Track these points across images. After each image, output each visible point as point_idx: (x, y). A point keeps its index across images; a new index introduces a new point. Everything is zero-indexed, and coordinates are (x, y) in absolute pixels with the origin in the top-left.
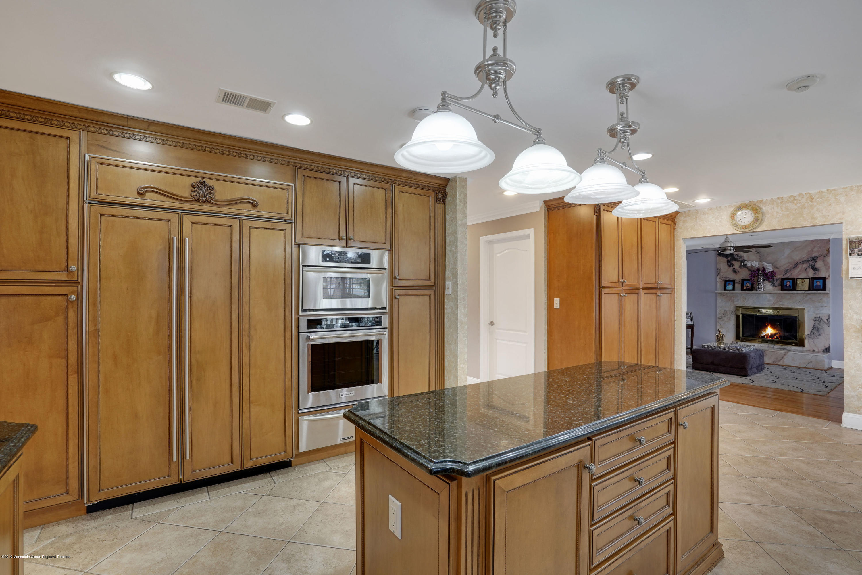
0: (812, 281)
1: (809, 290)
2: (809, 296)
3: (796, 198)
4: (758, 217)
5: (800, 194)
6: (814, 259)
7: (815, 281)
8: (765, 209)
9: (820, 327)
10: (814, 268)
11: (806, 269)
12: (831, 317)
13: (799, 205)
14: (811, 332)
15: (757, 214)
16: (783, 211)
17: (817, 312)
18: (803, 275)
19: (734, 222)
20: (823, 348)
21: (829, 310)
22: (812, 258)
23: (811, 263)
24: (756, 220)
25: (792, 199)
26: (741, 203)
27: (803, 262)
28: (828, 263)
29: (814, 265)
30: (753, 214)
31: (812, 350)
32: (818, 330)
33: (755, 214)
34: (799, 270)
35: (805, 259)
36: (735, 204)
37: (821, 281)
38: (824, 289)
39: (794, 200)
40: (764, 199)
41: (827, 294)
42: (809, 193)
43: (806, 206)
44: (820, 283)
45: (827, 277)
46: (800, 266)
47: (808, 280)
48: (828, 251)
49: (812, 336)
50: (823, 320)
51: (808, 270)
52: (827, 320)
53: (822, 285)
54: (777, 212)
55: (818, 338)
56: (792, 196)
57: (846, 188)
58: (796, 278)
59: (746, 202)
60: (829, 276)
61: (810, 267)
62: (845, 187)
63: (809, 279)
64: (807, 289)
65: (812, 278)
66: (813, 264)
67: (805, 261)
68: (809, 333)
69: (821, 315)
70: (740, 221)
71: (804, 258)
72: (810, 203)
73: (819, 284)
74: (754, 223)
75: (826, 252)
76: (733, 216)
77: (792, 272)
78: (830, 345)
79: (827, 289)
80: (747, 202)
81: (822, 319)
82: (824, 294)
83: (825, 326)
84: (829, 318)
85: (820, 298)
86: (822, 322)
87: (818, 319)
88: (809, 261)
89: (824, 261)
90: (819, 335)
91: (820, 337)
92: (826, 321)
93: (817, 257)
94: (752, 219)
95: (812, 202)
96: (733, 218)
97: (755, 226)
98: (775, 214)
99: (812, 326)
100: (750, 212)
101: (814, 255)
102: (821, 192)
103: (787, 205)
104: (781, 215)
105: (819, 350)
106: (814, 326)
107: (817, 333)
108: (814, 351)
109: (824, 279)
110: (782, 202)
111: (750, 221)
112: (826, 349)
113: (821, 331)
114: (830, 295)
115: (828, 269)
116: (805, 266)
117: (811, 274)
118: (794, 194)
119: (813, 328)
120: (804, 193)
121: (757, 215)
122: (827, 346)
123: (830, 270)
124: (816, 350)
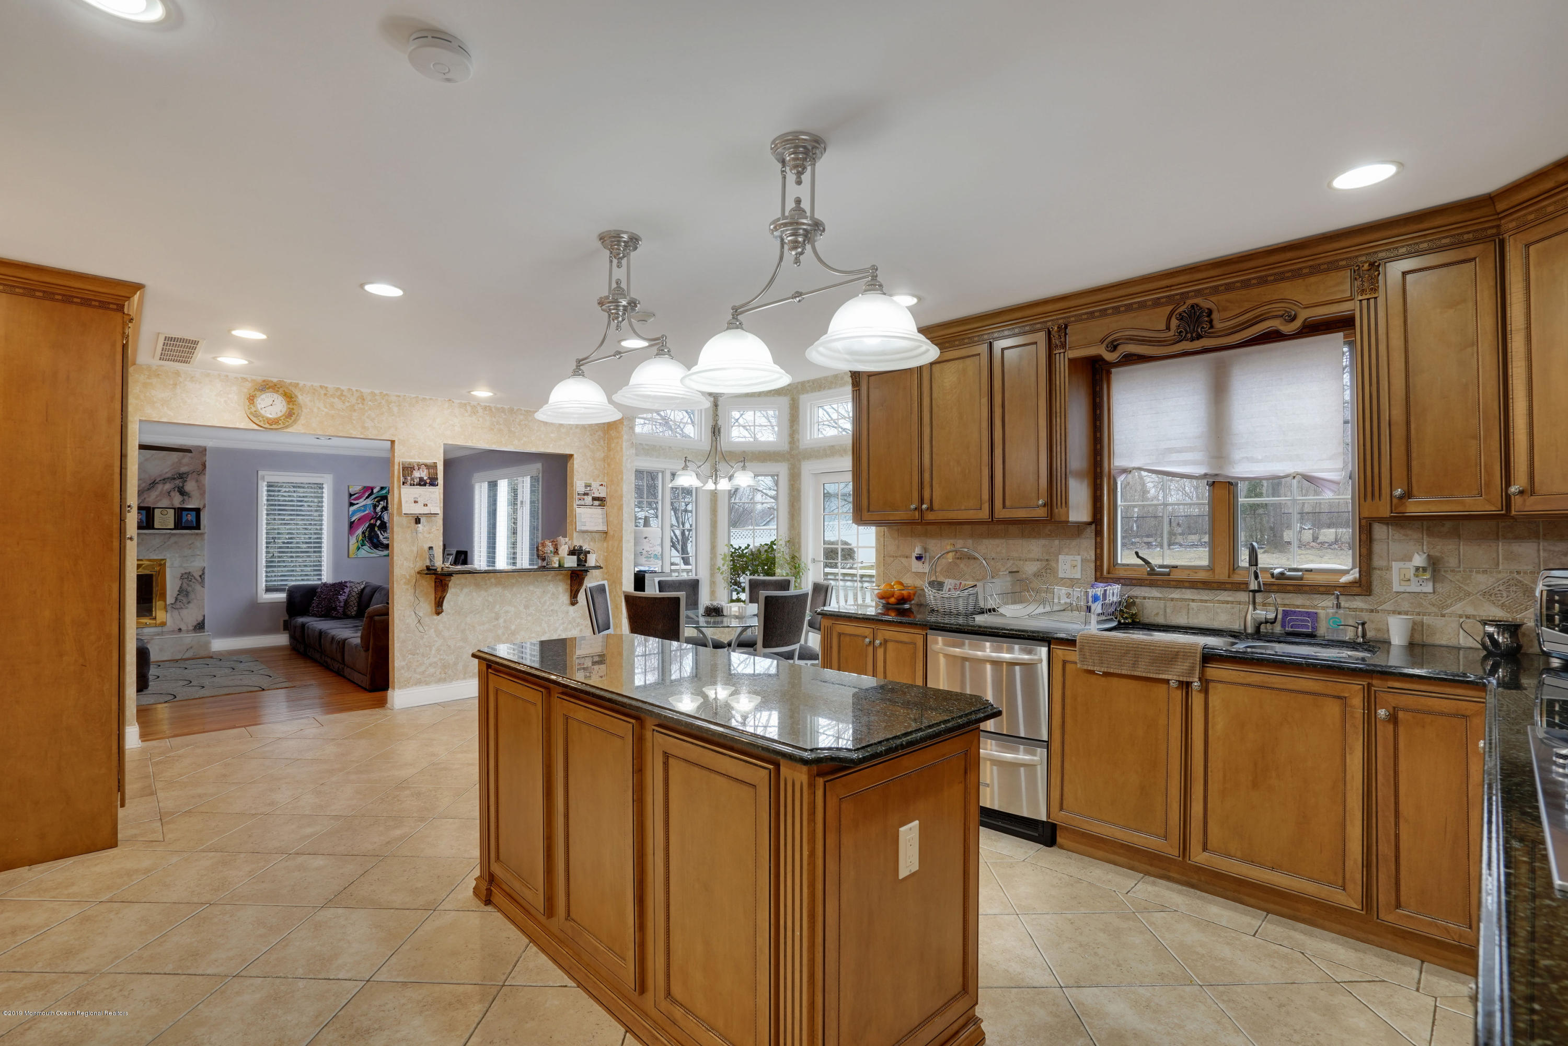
0: (179, 512)
1: (176, 528)
2: (173, 539)
3: (344, 393)
4: (293, 409)
5: (349, 389)
6: (182, 477)
7: (184, 513)
8: (301, 398)
9: (189, 589)
10: (182, 492)
11: (169, 493)
12: (206, 571)
13: (347, 404)
14: (176, 599)
15: (291, 404)
16: (326, 408)
17: (185, 565)
18: (165, 503)
19: (253, 409)
20: (195, 624)
21: (204, 560)
22: (180, 474)
23: (178, 482)
24: (290, 414)
25: (339, 393)
26: (265, 378)
27: (164, 480)
28: (204, 485)
29: (183, 487)
30: (284, 403)
31: (177, 628)
32: (187, 594)
33: (289, 403)
34: (157, 493)
35: (169, 475)
36: (254, 377)
37: (194, 513)
38: (198, 527)
39: (342, 395)
40: (301, 383)
41: (202, 534)
42: (361, 392)
43: (356, 408)
44: (191, 517)
45: (201, 507)
46: (160, 487)
47: (173, 511)
48: (204, 465)
49: (178, 605)
50: (195, 578)
51: (172, 494)
52: (200, 576)
53: (194, 520)
54: (319, 408)
55: (187, 608)
56: (338, 389)
57: (399, 396)
58: (152, 506)
59: (272, 379)
60: (204, 507)
61: (176, 489)
62: (398, 394)
63: (175, 509)
64: (172, 526)
65: (178, 508)
66: (181, 485)
67: (168, 478)
68: (173, 601)
69: (190, 570)
70: (264, 409)
71: (166, 473)
72: (360, 405)
73: (189, 518)
74: (287, 418)
75: (200, 467)
76: (251, 399)
77: (145, 496)
78: (204, 616)
79: (202, 527)
80: (275, 380)
81: (193, 576)
82: (197, 534)
83: (198, 587)
84: (203, 574)
85: (190, 542)
86: (193, 580)
87: (187, 577)
88: (174, 479)
89: (197, 481)
90: (189, 602)
91: (191, 605)
92: (199, 578)
93: (187, 474)
94: (284, 410)
95: (363, 404)
96: (251, 402)
97: (287, 424)
98: (315, 410)
99: (178, 588)
100: (281, 398)
101: (184, 469)
102: (373, 394)
103: (332, 400)
104: (324, 413)
105: (188, 627)
106: (181, 587)
107: (185, 600)
108: (180, 630)
109: (198, 511)
110: (325, 394)
111: (280, 414)
112: (199, 624)
113: (192, 596)
114: (206, 536)
115: (203, 494)
116: (168, 486)
117: (177, 501)
118: (342, 388)
119: (179, 591)
120: (354, 389)
121: (291, 406)
122: (200, 619)
123: (207, 495)
124: (184, 628)
